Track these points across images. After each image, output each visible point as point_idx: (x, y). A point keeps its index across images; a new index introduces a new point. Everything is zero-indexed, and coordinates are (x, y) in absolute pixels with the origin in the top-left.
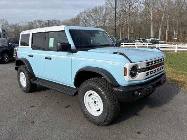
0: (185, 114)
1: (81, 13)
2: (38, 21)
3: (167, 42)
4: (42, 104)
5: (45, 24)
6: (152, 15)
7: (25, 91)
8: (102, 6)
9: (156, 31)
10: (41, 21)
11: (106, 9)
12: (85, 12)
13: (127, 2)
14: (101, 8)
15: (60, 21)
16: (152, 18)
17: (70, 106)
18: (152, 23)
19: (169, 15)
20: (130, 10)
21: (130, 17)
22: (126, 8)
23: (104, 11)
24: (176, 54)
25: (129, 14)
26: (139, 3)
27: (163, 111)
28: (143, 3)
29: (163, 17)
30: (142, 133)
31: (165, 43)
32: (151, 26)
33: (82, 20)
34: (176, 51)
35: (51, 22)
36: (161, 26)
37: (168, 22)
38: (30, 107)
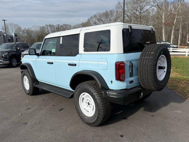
0: (173, 119)
1: (91, 17)
2: (50, 26)
3: (180, 46)
4: (38, 106)
5: (56, 28)
6: (163, 18)
7: (28, 94)
8: (113, 9)
9: (169, 35)
10: (53, 25)
11: (117, 12)
12: (95, 16)
13: (138, 5)
14: (111, 11)
15: (71, 26)
16: (163, 21)
17: (63, 109)
18: (164, 27)
19: (182, 18)
20: (141, 13)
21: (142, 20)
22: (138, 11)
23: (115, 14)
24: (186, 58)
25: (140, 17)
26: (151, 6)
27: (152, 116)
28: (154, 6)
29: (175, 20)
30: (124, 136)
31: (177, 47)
32: (163, 29)
33: (92, 24)
34: (187, 56)
35: (62, 26)
36: (173, 30)
37: (181, 25)
38: (26, 109)
